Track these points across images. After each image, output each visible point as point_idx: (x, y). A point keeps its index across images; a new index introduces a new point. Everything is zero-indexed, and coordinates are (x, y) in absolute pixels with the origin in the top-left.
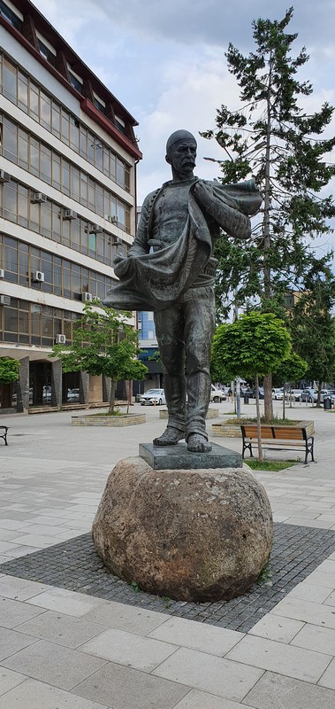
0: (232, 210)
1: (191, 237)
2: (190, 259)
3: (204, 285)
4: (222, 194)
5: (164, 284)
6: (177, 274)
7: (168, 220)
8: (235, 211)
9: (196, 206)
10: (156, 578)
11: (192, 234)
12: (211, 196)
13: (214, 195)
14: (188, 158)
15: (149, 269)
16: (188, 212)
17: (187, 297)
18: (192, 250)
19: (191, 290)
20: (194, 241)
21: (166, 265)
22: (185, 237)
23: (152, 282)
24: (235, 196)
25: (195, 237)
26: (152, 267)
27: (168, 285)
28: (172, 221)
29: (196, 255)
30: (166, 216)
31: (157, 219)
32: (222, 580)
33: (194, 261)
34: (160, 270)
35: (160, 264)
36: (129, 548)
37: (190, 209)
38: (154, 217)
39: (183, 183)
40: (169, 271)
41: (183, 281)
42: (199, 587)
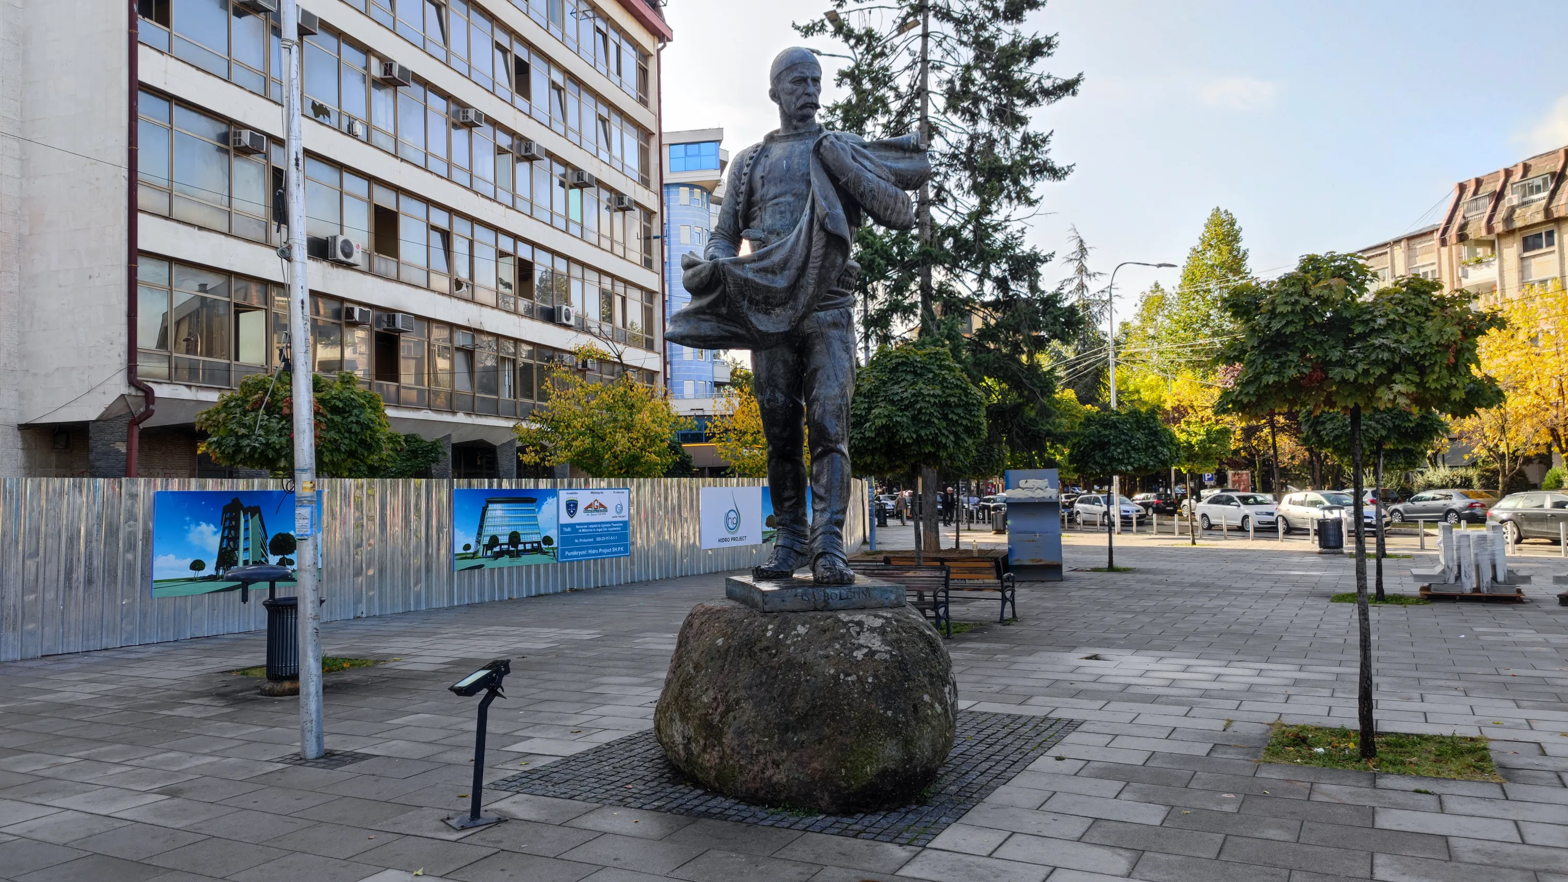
0: (883, 183)
1: (816, 227)
2: (814, 263)
3: (836, 306)
4: (867, 158)
5: (771, 304)
6: (793, 289)
7: (775, 198)
8: (888, 185)
9: (824, 176)
10: (775, 779)
11: (818, 223)
12: (849, 160)
13: (853, 158)
14: (809, 95)
15: (746, 280)
16: (809, 183)
17: (809, 326)
18: (817, 248)
19: (815, 314)
20: (822, 234)
21: (774, 272)
22: (805, 228)
23: (751, 301)
24: (887, 159)
25: (822, 227)
26: (750, 275)
27: (778, 305)
28: (782, 199)
29: (825, 256)
30: (772, 191)
31: (757, 197)
32: (883, 774)
33: (822, 267)
34: (764, 282)
35: (765, 270)
36: (729, 736)
37: (813, 179)
38: (751, 192)
39: (799, 135)
40: (781, 282)
41: (803, 299)
42: (845, 789)
